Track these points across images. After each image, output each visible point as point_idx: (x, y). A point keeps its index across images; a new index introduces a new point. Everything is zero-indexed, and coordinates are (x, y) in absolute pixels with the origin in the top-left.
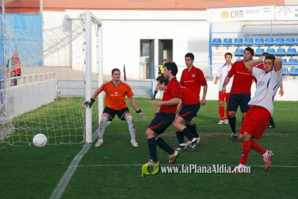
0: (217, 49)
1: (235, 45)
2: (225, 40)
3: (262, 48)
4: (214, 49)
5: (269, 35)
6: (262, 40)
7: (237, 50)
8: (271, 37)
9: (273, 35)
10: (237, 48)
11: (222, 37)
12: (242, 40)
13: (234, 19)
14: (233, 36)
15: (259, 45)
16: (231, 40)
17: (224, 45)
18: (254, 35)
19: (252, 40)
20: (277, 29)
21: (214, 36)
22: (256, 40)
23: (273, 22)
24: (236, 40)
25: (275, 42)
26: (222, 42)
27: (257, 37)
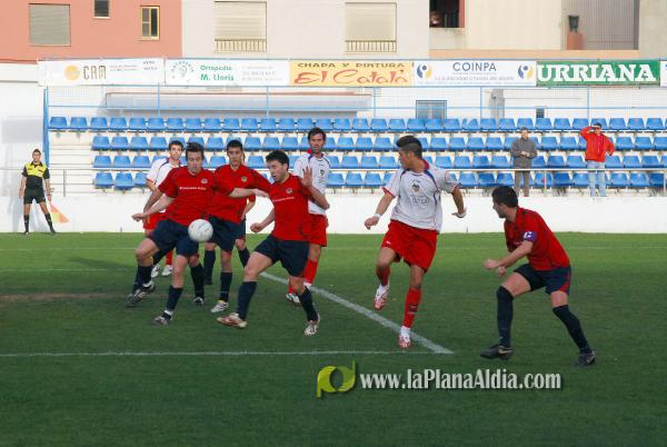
0: (58, 136)
1: (93, 130)
2: (73, 120)
3: (141, 135)
4: (52, 136)
5: (155, 111)
6: (143, 122)
7: (95, 139)
8: (159, 116)
9: (163, 111)
10: (95, 134)
11: (68, 114)
12: (104, 120)
13: (90, 82)
14: (90, 113)
15: (138, 131)
16: (84, 120)
17: (72, 130)
18: (128, 111)
19: (124, 121)
20: (168, 102)
21: (53, 113)
22: (132, 120)
23: (163, 89)
24: (93, 120)
25: (165, 124)
26: (68, 123)
27: (133, 116)
